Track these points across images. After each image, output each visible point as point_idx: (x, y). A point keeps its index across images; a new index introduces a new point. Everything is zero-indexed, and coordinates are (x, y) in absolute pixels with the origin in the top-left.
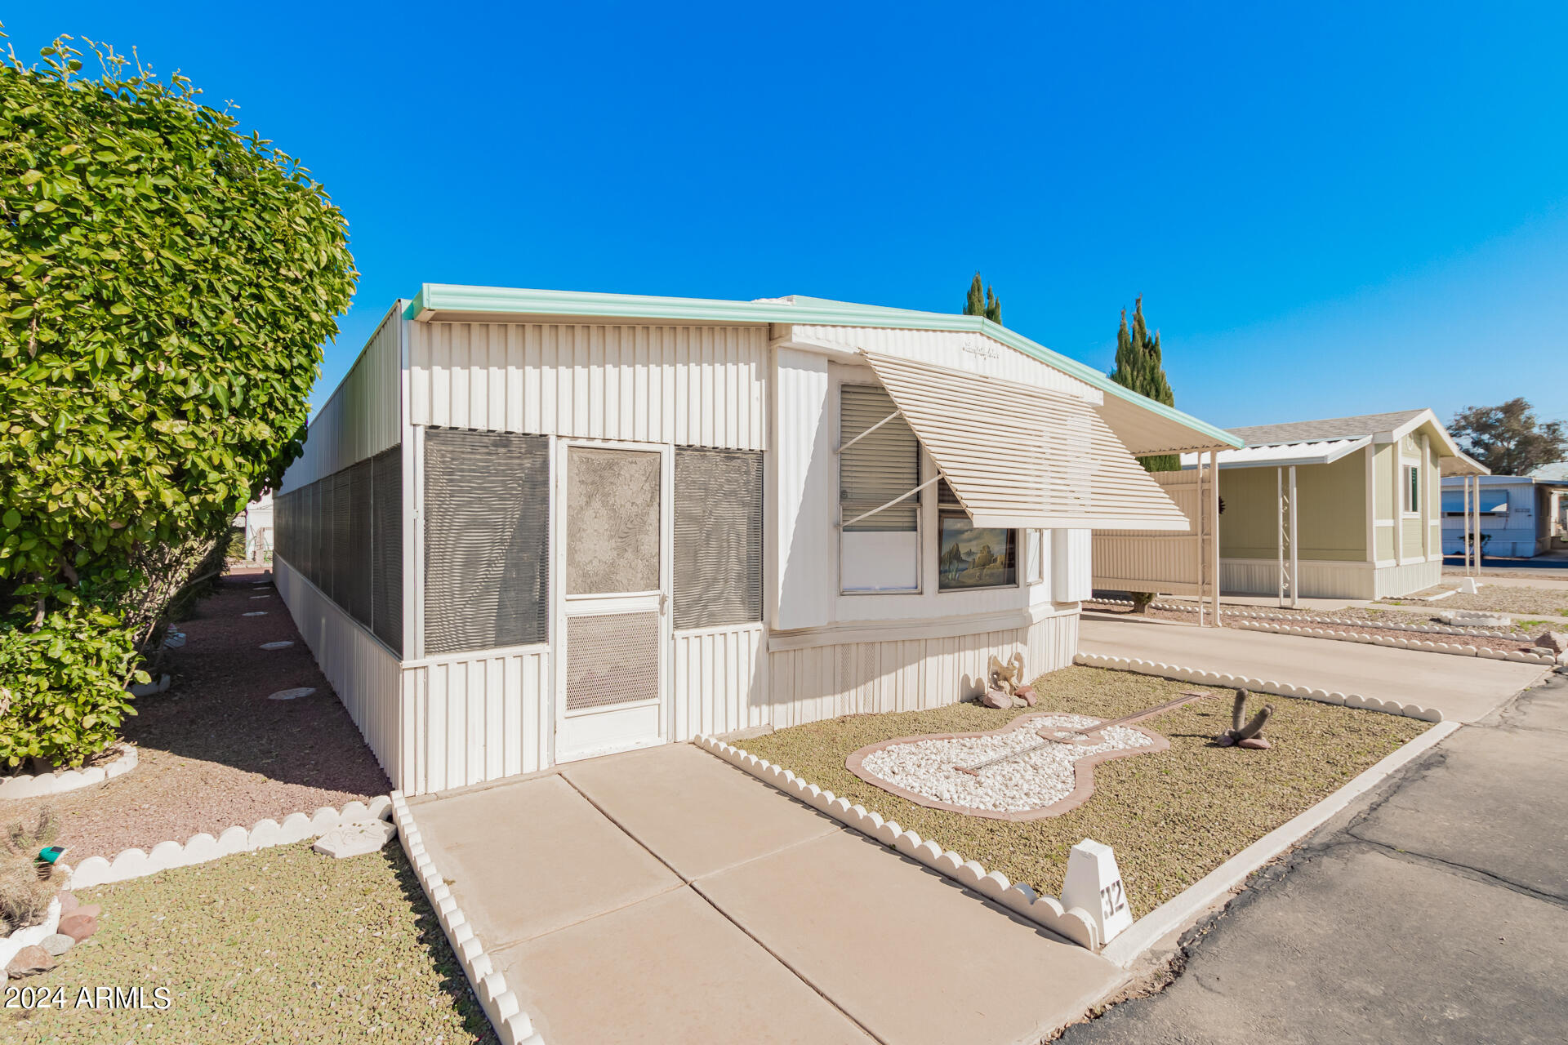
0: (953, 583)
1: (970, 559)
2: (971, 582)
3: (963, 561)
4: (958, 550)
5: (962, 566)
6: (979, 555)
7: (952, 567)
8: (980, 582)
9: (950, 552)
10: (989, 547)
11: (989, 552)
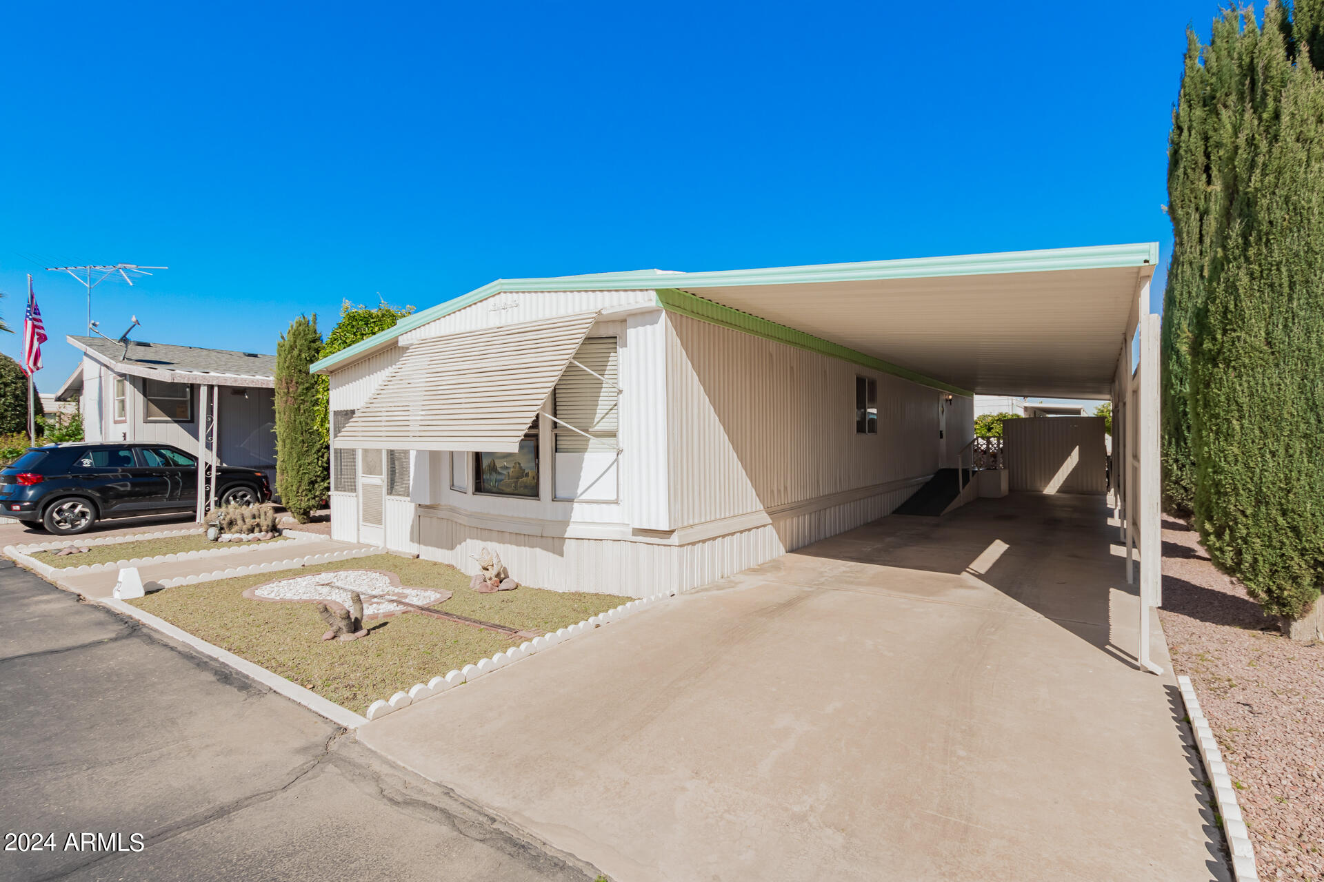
0: (494, 490)
1: (505, 472)
2: (508, 490)
3: (499, 473)
4: (494, 463)
5: (499, 477)
6: (512, 470)
7: (492, 477)
8: (516, 492)
9: (489, 466)
10: (519, 464)
11: (520, 468)
